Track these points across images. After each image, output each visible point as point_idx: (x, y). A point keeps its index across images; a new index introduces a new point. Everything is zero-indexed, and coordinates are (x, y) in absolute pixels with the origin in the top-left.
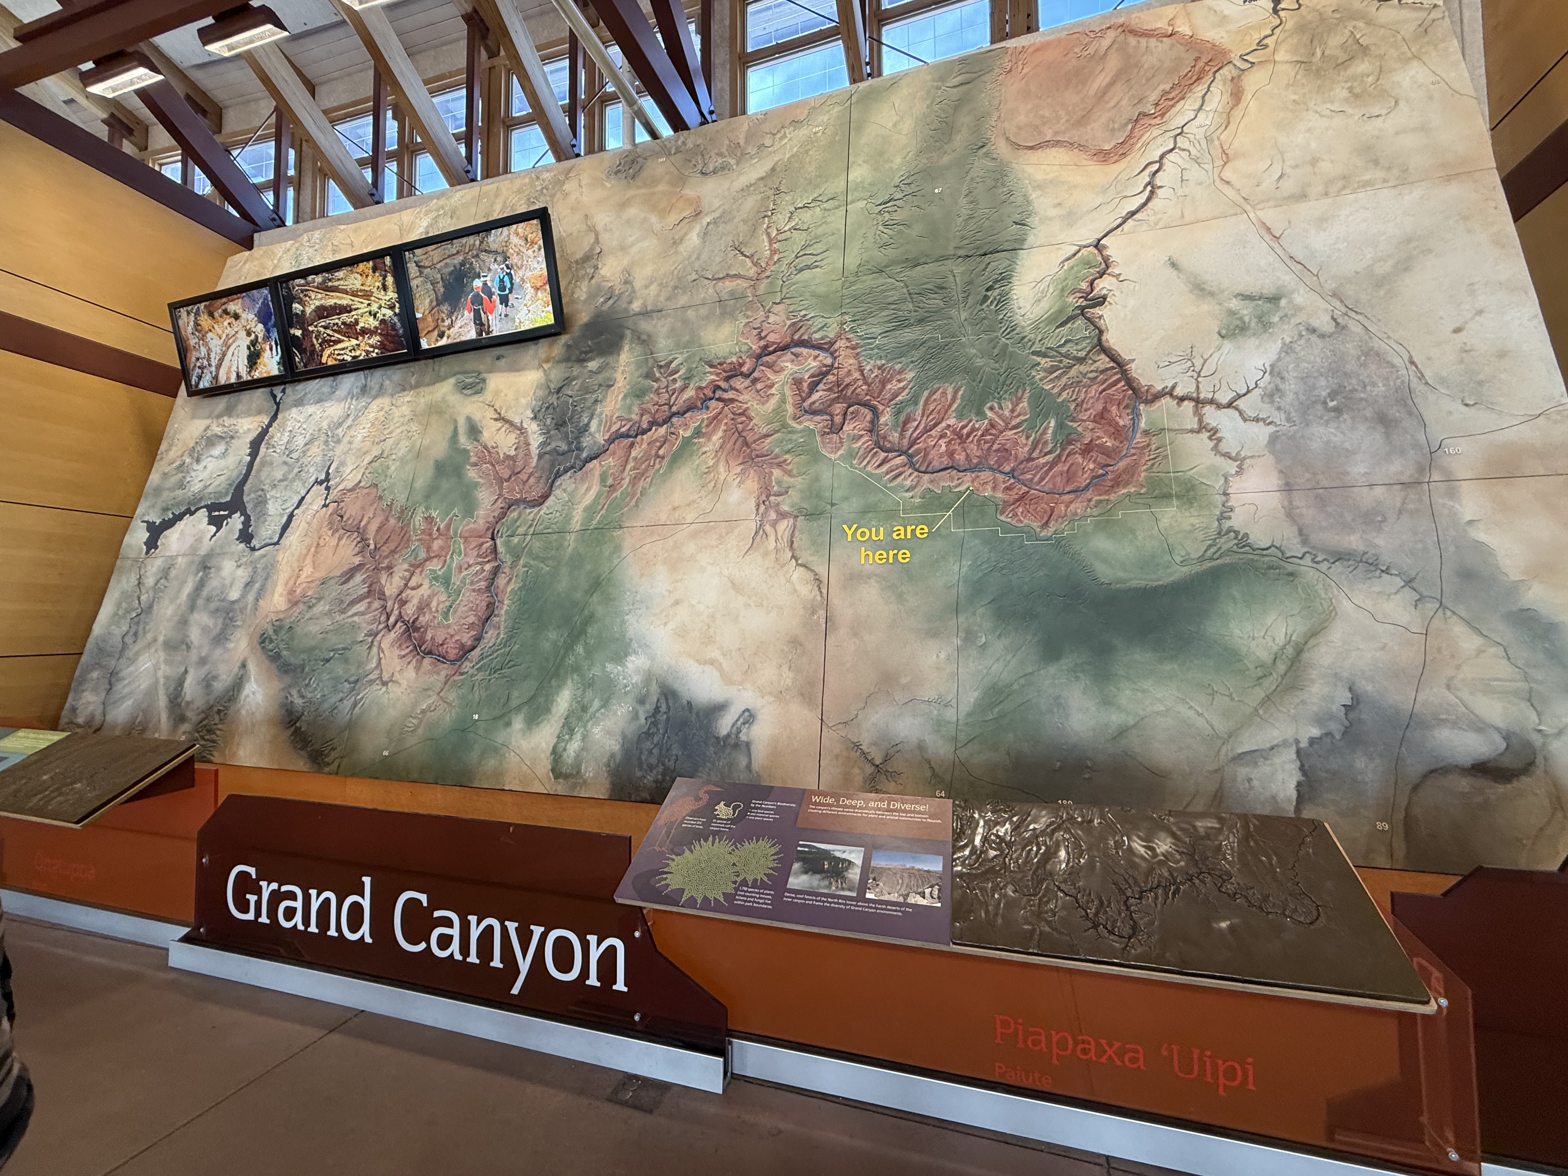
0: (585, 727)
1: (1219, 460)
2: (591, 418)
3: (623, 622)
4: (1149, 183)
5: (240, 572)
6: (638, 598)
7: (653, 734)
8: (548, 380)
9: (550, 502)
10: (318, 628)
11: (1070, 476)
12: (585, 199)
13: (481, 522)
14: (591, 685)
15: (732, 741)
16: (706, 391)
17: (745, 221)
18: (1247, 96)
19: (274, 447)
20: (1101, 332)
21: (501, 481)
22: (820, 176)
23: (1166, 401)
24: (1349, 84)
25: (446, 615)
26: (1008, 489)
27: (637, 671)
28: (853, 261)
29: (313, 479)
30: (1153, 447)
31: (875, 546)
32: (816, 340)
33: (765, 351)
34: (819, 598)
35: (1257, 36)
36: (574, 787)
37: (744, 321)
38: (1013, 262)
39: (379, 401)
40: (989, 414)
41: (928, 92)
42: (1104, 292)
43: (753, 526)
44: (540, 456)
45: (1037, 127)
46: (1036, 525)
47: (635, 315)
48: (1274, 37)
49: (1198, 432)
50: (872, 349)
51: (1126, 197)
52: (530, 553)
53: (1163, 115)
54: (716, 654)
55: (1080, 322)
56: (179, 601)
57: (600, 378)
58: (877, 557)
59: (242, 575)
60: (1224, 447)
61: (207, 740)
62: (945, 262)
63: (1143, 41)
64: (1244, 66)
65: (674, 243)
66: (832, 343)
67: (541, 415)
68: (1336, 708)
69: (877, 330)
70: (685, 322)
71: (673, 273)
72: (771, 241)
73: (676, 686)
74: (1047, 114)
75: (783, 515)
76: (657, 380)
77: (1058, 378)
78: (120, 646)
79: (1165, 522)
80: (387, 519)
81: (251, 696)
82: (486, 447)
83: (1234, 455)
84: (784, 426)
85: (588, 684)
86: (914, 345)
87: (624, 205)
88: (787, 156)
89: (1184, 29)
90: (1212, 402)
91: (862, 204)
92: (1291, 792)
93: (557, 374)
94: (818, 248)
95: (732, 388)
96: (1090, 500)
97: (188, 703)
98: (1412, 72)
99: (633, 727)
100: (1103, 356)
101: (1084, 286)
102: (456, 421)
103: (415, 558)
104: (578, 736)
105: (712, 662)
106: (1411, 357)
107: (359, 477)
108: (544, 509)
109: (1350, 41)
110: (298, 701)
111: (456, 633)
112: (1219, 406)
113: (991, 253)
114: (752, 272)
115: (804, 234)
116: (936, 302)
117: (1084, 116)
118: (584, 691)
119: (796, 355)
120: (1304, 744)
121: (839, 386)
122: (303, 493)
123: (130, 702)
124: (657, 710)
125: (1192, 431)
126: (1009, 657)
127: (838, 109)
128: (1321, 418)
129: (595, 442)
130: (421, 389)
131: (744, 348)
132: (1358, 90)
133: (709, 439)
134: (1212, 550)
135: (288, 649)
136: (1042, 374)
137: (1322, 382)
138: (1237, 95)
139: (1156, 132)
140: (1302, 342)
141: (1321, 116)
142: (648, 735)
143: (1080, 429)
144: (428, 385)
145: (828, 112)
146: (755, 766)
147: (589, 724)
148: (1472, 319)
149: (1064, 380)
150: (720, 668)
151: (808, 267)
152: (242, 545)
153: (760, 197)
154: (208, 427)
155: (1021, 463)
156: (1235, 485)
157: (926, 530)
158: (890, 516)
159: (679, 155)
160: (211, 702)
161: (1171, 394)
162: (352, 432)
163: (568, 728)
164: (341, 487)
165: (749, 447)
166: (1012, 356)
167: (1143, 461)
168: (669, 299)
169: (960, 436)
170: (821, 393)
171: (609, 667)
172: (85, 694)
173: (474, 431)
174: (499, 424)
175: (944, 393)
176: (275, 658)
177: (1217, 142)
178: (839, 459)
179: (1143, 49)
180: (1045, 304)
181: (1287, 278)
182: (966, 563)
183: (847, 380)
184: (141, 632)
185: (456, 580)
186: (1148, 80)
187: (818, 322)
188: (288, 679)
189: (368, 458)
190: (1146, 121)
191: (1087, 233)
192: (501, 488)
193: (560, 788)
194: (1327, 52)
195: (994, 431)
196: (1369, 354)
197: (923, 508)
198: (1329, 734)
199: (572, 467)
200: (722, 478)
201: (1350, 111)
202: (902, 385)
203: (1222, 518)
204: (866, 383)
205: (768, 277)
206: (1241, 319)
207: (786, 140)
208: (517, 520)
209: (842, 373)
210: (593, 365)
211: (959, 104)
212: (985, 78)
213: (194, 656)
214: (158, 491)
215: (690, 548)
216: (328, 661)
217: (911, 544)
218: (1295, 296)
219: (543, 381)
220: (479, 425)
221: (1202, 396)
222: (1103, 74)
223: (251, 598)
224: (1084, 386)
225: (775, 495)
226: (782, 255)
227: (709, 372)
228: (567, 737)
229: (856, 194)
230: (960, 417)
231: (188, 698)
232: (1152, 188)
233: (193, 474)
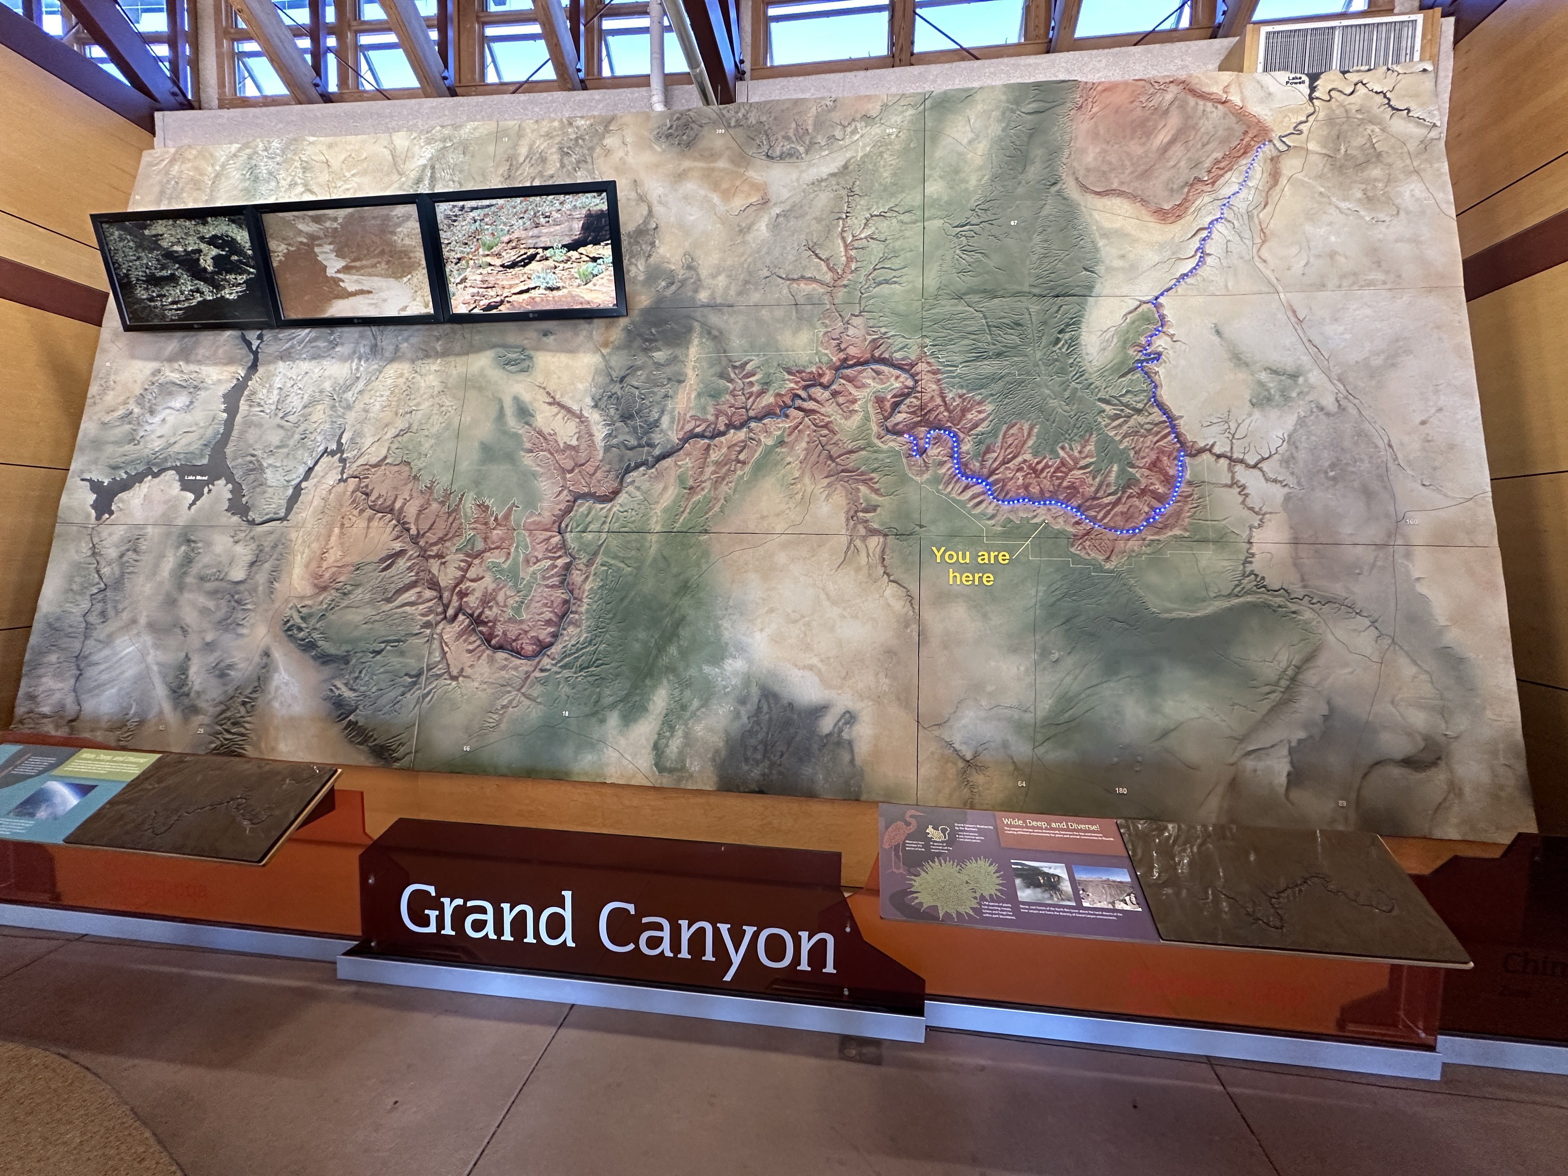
0: (686, 725)
1: (1246, 513)
2: (662, 412)
3: (718, 627)
4: (1199, 248)
5: (239, 549)
6: (731, 603)
7: (757, 732)
8: (608, 367)
9: (622, 498)
10: (360, 618)
11: (1127, 516)
12: (630, 160)
13: (547, 514)
14: (688, 686)
15: (834, 739)
16: (785, 399)
17: (819, 220)
18: (1283, 181)
19: (259, 405)
20: (1156, 387)
21: (564, 471)
22: (895, 184)
23: (1206, 456)
24: (1364, 186)
25: (517, 610)
26: (1078, 523)
27: (735, 673)
28: (932, 281)
29: (322, 448)
30: (1196, 496)
31: (962, 568)
32: (897, 360)
33: (844, 364)
34: (911, 613)
35: (1295, 120)
36: (680, 780)
37: (824, 330)
38: (1082, 307)
39: (395, 366)
40: (1062, 453)
41: (1004, 113)
42: (1160, 349)
43: (845, 540)
44: (607, 449)
45: (1104, 173)
46: (1101, 558)
47: (703, 306)
48: (1309, 124)
49: (1231, 486)
50: (954, 377)
51: (1180, 259)
52: (607, 553)
53: (1213, 183)
54: (815, 661)
55: (1138, 375)
56: (158, 578)
57: (669, 371)
58: (964, 579)
59: (244, 553)
60: (1249, 502)
61: (234, 734)
62: (1021, 298)
63: (1201, 102)
64: (1283, 147)
65: (741, 231)
66: (912, 365)
67: (602, 404)
68: (1317, 717)
69: (958, 358)
70: (760, 322)
71: (742, 264)
72: (846, 246)
73: (777, 688)
74: (1114, 160)
75: (873, 532)
76: (731, 381)
77: (1120, 425)
78: (83, 625)
79: (1203, 563)
80: (428, 503)
81: (283, 687)
82: (540, 433)
83: (1257, 510)
84: (870, 445)
85: (685, 684)
86: (994, 378)
87: (680, 177)
88: (860, 154)
89: (1235, 98)
90: (1242, 461)
91: (938, 223)
92: (1283, 780)
93: (619, 362)
94: (896, 263)
95: (811, 398)
96: (1144, 540)
97: (198, 693)
98: (1412, 186)
99: (736, 725)
100: (1156, 409)
101: (1143, 340)
102: (500, 401)
103: (472, 549)
104: (679, 733)
105: (811, 668)
106: (1389, 441)
107: (384, 452)
108: (616, 507)
109: (1367, 146)
110: (347, 694)
111: (531, 629)
112: (1248, 466)
113: (1063, 296)
114: (828, 277)
115: (882, 246)
116: (1013, 338)
117: (1146, 171)
118: (682, 692)
119: (878, 373)
120: (1294, 744)
121: (922, 410)
122: (310, 463)
123: (114, 691)
124: (759, 709)
125: (1226, 486)
126: (1077, 671)
127: (911, 112)
128: (1323, 485)
129: (668, 440)
130: (451, 359)
131: (825, 359)
132: (1370, 194)
133: (792, 448)
134: (1238, 589)
135: (326, 639)
136: (1107, 421)
137: (1325, 454)
138: (1275, 176)
139: (1207, 199)
140: (1312, 418)
141: (1341, 212)
142: (751, 733)
143: (1138, 475)
144: (458, 355)
145: (902, 112)
146: (858, 760)
147: (690, 723)
148: (1434, 414)
149: (1125, 428)
150: (819, 673)
151: (887, 282)
152: (236, 519)
153: (832, 195)
154: (159, 371)
155: (1087, 501)
156: (1257, 536)
157: (1008, 557)
158: (974, 541)
159: (739, 130)
160: (231, 692)
161: (1210, 450)
162: (366, 398)
163: (668, 724)
164: (361, 461)
165: (833, 461)
166: (1081, 400)
167: (1186, 508)
168: (740, 293)
169: (1035, 471)
170: (904, 415)
171: (707, 669)
172: (44, 680)
173: (524, 413)
174: (555, 409)
175: (1021, 429)
176: (308, 646)
177: (1256, 220)
178: (925, 482)
179: (1200, 112)
180: (1109, 354)
181: (1306, 360)
182: (1042, 588)
183: (930, 406)
184: (111, 612)
185: (526, 573)
186: (1204, 146)
187: (899, 342)
188: (328, 671)
189: (392, 432)
190: (1200, 187)
191: (1146, 290)
192: (564, 479)
193: (666, 781)
194: (1349, 152)
195: (1064, 469)
196: (1360, 434)
197: (1005, 535)
198: (1311, 737)
199: (642, 464)
200: (809, 490)
201: (1362, 213)
202: (982, 416)
203: (1246, 562)
204: (947, 410)
205: (845, 286)
206: (1268, 390)
207: (858, 136)
208: (587, 515)
209: (926, 397)
210: (659, 355)
211: (1033, 133)
212: (1058, 110)
213: (194, 641)
214: (97, 444)
215: (782, 558)
216: (379, 653)
217: (992, 568)
218: (1310, 375)
219: (602, 366)
220: (530, 408)
221: (1235, 456)
222: (1164, 132)
223: (261, 578)
224: (1142, 436)
225: (863, 511)
226: (859, 264)
227: (789, 380)
228: (668, 734)
229: (933, 211)
230: (1035, 455)
231: (196, 687)
232: (1202, 253)
233: (148, 428)
